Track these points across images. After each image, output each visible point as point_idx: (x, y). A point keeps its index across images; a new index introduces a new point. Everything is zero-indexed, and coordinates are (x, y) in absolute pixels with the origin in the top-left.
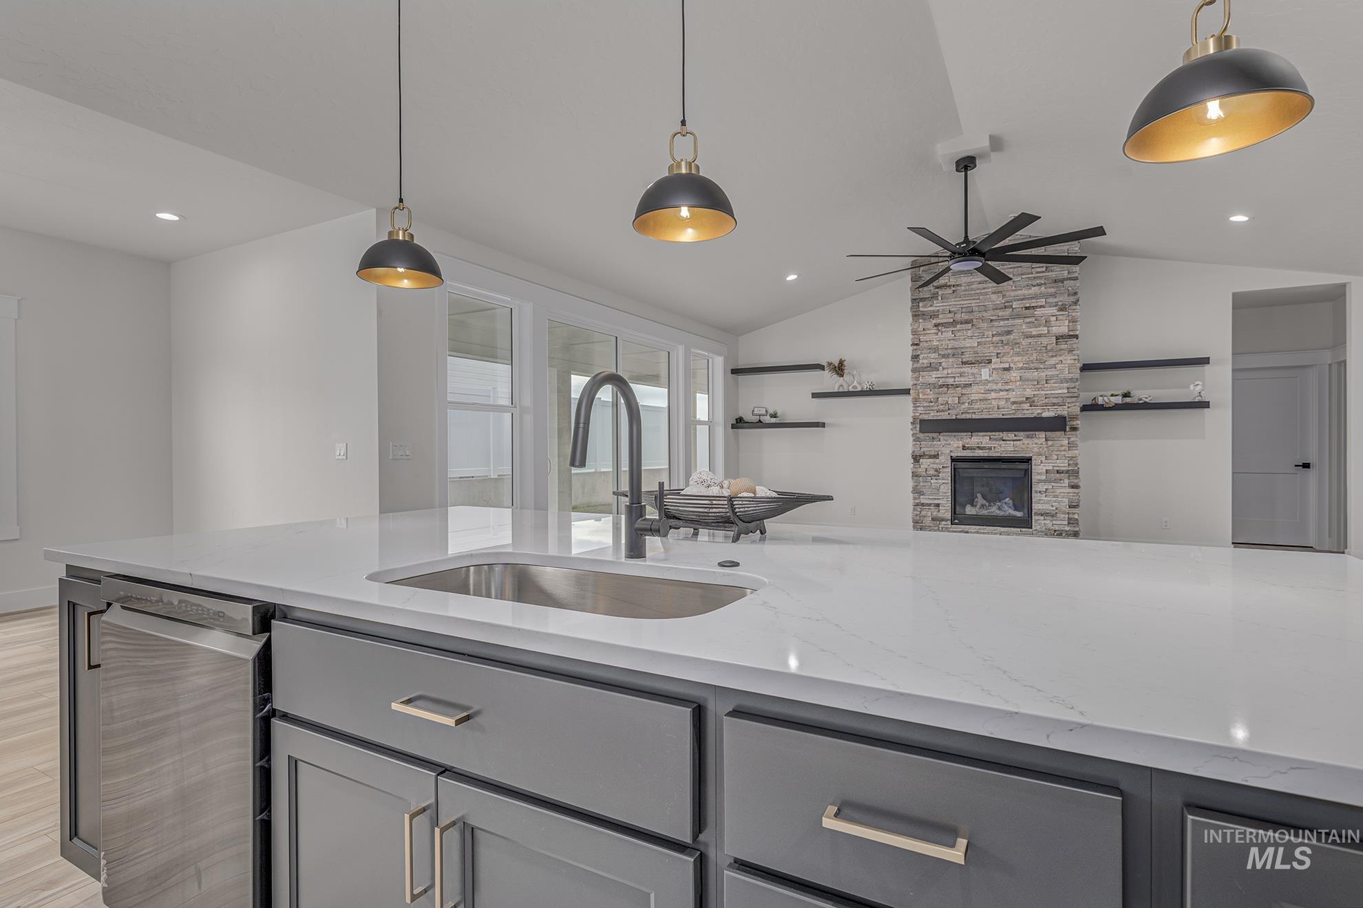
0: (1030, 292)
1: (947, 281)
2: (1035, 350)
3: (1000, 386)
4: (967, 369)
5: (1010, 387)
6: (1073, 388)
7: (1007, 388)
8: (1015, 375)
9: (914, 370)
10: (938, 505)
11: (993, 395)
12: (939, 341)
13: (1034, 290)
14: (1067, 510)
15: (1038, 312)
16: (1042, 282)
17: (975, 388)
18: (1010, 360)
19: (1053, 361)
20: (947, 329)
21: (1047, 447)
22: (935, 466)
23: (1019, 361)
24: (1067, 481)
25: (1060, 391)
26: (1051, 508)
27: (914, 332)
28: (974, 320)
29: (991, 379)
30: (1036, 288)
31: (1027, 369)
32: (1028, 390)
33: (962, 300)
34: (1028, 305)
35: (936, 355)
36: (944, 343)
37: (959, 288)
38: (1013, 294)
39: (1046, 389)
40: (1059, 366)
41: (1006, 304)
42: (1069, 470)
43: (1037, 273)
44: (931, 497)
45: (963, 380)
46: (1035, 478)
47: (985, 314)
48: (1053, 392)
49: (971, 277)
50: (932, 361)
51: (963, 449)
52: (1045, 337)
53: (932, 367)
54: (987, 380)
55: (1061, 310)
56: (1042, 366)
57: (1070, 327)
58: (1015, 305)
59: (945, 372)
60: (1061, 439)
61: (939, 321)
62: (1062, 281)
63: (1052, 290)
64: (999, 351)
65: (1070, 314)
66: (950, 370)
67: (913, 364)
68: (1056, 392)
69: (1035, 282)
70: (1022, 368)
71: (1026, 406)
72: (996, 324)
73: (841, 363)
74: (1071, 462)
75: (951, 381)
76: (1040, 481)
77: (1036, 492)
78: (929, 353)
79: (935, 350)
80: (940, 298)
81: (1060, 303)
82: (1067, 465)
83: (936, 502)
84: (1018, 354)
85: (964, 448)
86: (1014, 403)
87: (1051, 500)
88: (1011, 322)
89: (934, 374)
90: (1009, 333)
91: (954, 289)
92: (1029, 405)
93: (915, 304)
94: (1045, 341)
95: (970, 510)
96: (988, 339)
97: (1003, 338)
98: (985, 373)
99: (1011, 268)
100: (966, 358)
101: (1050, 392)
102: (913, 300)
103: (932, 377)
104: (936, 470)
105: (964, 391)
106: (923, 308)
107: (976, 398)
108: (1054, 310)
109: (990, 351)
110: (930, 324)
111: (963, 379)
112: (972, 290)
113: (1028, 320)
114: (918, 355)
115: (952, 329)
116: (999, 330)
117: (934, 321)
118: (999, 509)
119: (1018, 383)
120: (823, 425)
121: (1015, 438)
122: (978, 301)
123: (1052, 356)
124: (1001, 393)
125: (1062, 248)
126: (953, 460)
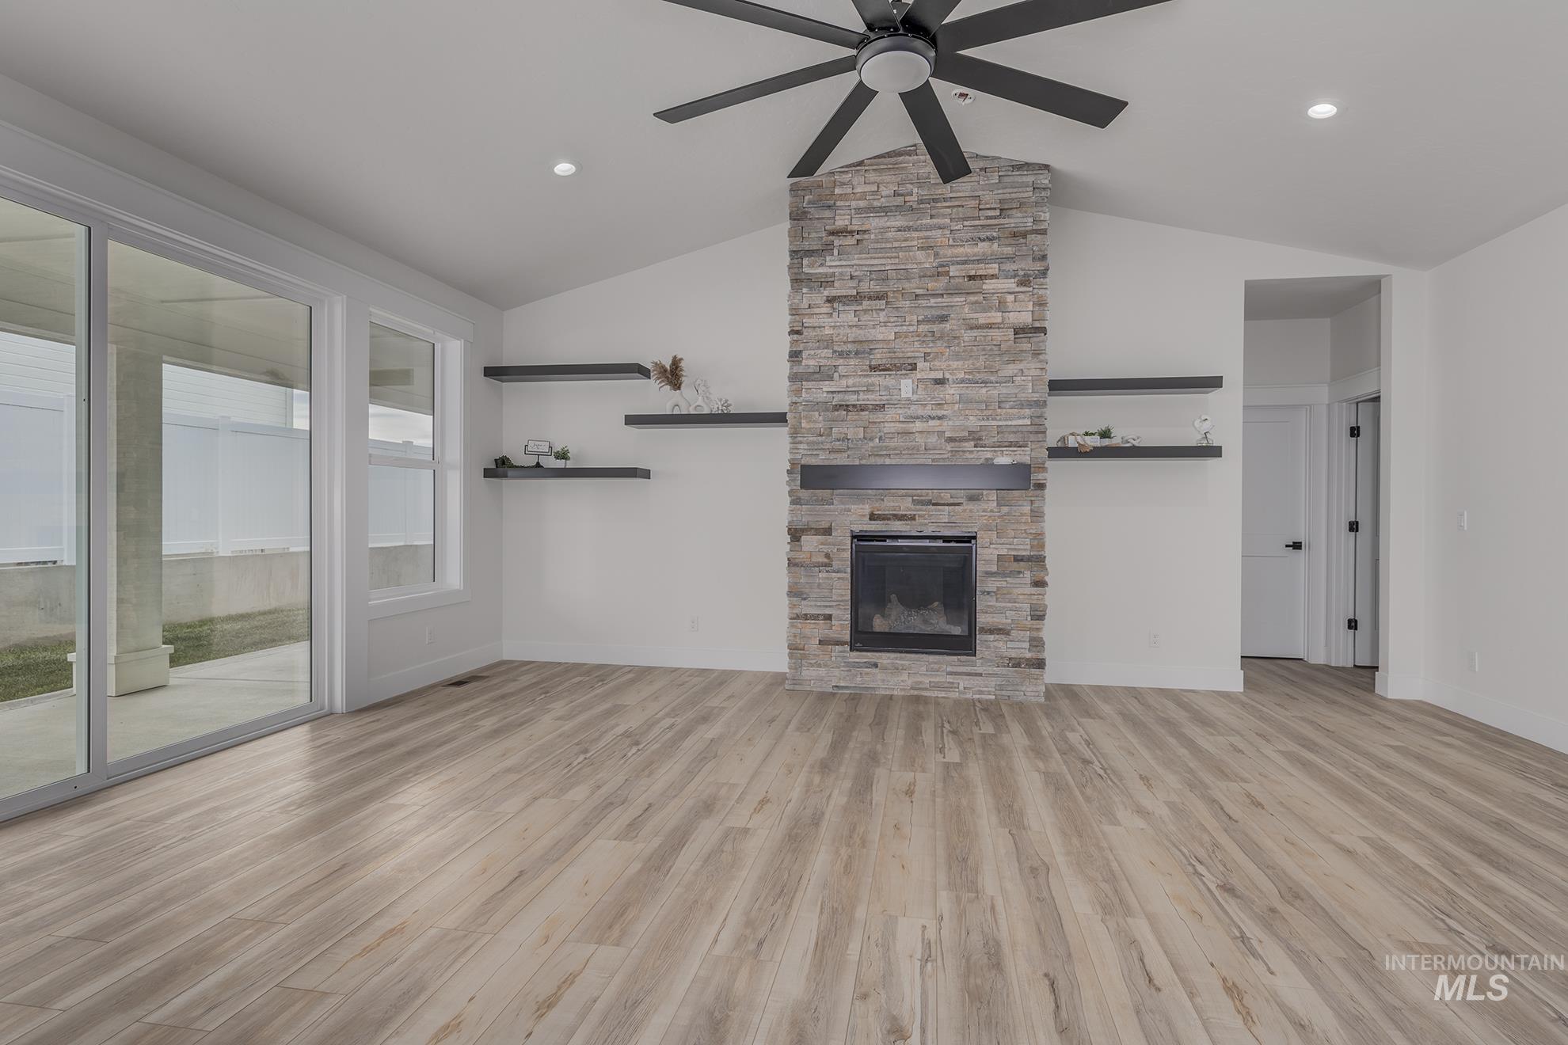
0: (976, 250)
1: (847, 223)
2: (984, 350)
3: (928, 411)
4: (877, 379)
5: (945, 413)
6: (1039, 417)
7: (940, 413)
8: (952, 391)
9: (794, 378)
10: (829, 617)
11: (918, 425)
12: (834, 327)
13: (983, 247)
14: (1029, 622)
15: (989, 285)
16: (995, 234)
17: (890, 413)
18: (944, 365)
19: (1010, 370)
20: (847, 308)
21: (999, 517)
22: (825, 549)
23: (955, 369)
24: (1028, 574)
25: (1020, 422)
26: (1004, 621)
27: (794, 311)
28: (891, 294)
29: (915, 398)
30: (986, 244)
31: (970, 381)
32: (971, 418)
33: (871, 258)
34: (973, 273)
35: (827, 353)
36: (841, 331)
37: (866, 236)
38: (950, 252)
39: (998, 418)
40: (1019, 378)
41: (940, 269)
42: (1032, 556)
43: (988, 218)
44: (819, 604)
45: (872, 398)
46: (981, 568)
47: (907, 285)
48: (1010, 423)
49: (886, 218)
50: (823, 362)
51: (870, 519)
52: (999, 328)
53: (823, 374)
54: (909, 399)
55: (1021, 284)
56: (993, 378)
57: (1036, 314)
58: (954, 271)
59: (844, 382)
60: (1020, 503)
61: (834, 292)
62: (1024, 235)
63: (1009, 250)
64: (929, 350)
65: (1035, 291)
66: (850, 379)
67: (791, 368)
68: (1014, 423)
69: (983, 235)
70: (962, 381)
71: (969, 446)
72: (923, 302)
73: (676, 363)
74: (1036, 542)
75: (852, 399)
76: (989, 574)
77: (983, 593)
78: (819, 348)
79: (828, 343)
80: (836, 252)
81: (1021, 273)
82: (1029, 547)
83: (828, 611)
84: (957, 356)
85: (873, 517)
86: (951, 440)
87: (1004, 607)
88: (946, 300)
89: (827, 386)
90: (943, 319)
91: (858, 237)
92: (972, 443)
93: (796, 261)
94: (996, 335)
95: (879, 624)
96: (911, 329)
97: (936, 328)
98: (906, 387)
99: (949, 207)
100: (878, 358)
101: (1004, 423)
102: (794, 253)
103: (821, 391)
104: (827, 556)
105: (873, 417)
106: (810, 268)
107: (893, 430)
108: (1011, 284)
109: (913, 349)
110: (819, 297)
111: (871, 396)
112: (887, 241)
113: (972, 298)
114: (800, 352)
115: (854, 308)
116: (929, 313)
117: (826, 293)
118: (926, 622)
119: (957, 406)
120: (645, 474)
121: (952, 501)
122: (897, 261)
123: (1009, 362)
124: (932, 423)
125: (1025, 179)
126: (858, 537)
